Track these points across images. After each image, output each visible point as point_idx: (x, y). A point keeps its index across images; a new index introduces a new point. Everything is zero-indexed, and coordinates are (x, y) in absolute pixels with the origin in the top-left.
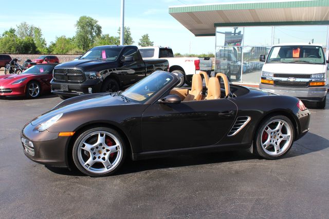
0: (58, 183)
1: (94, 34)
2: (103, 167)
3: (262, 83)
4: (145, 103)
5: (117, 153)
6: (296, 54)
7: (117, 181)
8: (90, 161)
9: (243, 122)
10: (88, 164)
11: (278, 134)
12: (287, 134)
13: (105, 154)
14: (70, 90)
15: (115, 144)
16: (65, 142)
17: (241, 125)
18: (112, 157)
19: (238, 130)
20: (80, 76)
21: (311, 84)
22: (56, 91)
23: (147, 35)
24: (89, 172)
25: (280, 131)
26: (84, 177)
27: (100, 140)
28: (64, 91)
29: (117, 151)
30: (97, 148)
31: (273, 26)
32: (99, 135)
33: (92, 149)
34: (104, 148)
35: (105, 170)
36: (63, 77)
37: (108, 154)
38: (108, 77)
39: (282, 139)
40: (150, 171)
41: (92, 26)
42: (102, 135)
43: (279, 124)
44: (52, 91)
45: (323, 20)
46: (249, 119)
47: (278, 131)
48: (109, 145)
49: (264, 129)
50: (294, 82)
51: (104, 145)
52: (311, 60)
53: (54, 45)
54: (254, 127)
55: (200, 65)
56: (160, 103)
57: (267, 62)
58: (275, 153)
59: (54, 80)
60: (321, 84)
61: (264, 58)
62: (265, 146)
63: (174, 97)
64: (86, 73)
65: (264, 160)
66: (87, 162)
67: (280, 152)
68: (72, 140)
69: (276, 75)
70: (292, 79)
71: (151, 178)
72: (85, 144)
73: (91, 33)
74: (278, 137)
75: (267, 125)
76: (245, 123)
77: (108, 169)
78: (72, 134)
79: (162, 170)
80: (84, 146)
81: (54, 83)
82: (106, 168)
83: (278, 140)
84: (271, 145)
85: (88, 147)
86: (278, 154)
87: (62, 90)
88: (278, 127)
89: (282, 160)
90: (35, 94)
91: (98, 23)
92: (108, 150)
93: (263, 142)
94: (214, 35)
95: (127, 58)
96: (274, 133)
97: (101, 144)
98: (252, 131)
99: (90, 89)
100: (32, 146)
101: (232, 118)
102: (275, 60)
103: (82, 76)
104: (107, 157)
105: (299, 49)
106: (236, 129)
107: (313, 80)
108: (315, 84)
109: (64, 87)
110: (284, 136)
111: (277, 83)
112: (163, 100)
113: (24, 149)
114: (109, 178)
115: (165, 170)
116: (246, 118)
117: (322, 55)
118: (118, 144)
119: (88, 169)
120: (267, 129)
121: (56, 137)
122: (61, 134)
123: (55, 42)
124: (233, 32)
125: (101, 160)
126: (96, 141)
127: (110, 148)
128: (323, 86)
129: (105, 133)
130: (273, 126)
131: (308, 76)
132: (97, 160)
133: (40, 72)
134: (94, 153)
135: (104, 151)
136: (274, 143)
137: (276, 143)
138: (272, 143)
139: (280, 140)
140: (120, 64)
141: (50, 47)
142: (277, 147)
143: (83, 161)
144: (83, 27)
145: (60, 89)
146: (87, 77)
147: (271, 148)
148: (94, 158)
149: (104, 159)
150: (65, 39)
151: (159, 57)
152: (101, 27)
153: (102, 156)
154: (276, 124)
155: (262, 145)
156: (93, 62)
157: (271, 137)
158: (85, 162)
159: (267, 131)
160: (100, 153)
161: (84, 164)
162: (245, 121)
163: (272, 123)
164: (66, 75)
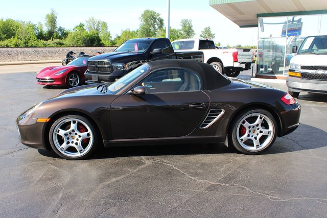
1: (156, 26)
2: (76, 151)
3: (290, 76)
4: (117, 94)
5: (89, 139)
8: (64, 145)
9: (217, 115)
10: (62, 148)
11: (258, 129)
12: (268, 129)
13: (77, 140)
14: (100, 81)
15: (87, 131)
16: (42, 127)
17: (215, 118)
18: (85, 143)
19: (212, 123)
20: (108, 67)
22: (89, 81)
23: (209, 27)
24: (63, 155)
25: (260, 125)
27: (73, 126)
28: (95, 82)
29: (88, 137)
30: (70, 133)
32: (72, 122)
33: (66, 135)
34: (76, 134)
35: (78, 155)
36: (94, 69)
37: (80, 139)
40: (121, 158)
41: (155, 19)
42: (74, 122)
43: (259, 118)
44: (86, 82)
47: (257, 125)
48: (81, 132)
49: (241, 123)
50: (322, 74)
51: (77, 131)
53: (119, 37)
54: (228, 120)
55: (239, 57)
56: (131, 94)
57: (298, 54)
58: (253, 148)
59: (88, 71)
61: (297, 49)
62: (242, 140)
63: (141, 88)
64: (113, 65)
65: (242, 155)
67: (260, 148)
68: (48, 125)
69: (303, 67)
72: (60, 130)
73: (154, 26)
74: (258, 132)
75: (244, 119)
76: (219, 116)
78: (48, 120)
79: (133, 157)
80: (58, 131)
81: (87, 74)
82: (79, 152)
83: (258, 134)
84: (250, 140)
85: (62, 133)
86: (258, 149)
88: (258, 121)
89: (261, 156)
90: (75, 84)
91: (160, 16)
92: (80, 136)
93: (240, 136)
94: (257, 26)
95: (155, 50)
96: (253, 127)
97: (74, 131)
98: (227, 124)
101: (204, 110)
102: (306, 52)
103: (110, 67)
104: (79, 142)
106: (210, 122)
109: (95, 78)
110: (265, 131)
111: (304, 76)
112: (133, 91)
115: (136, 158)
116: (221, 111)
118: (90, 131)
119: (63, 152)
120: (244, 122)
121: (35, 122)
122: (40, 120)
123: (120, 35)
125: (74, 145)
126: (69, 127)
127: (82, 134)
129: (77, 120)
132: (70, 144)
133: (83, 63)
134: (68, 139)
135: (77, 137)
136: (253, 138)
137: (256, 138)
138: (250, 137)
139: (260, 135)
140: (148, 56)
141: (115, 39)
142: (257, 142)
143: (59, 145)
145: (91, 79)
146: (115, 69)
147: (249, 143)
148: (68, 143)
149: (76, 144)
150: (130, 32)
151: (199, 49)
152: (163, 20)
153: (75, 141)
154: (256, 118)
155: (239, 139)
156: (123, 54)
157: (250, 131)
158: (61, 145)
159: (244, 125)
160: (74, 139)
161: (59, 148)
162: (219, 114)
163: (250, 117)
164: (97, 66)
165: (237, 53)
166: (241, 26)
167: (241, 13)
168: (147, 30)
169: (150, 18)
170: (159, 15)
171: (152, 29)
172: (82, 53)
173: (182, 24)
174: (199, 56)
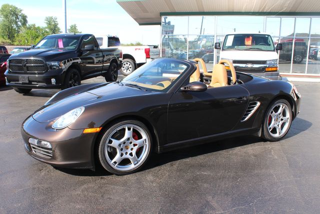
1: (19, 23)
2: (131, 163)
4: (168, 92)
5: (143, 147)
6: (248, 42)
8: (117, 158)
9: (253, 107)
10: (115, 162)
11: (280, 117)
12: (286, 116)
13: (132, 149)
14: (30, 82)
15: (140, 137)
16: (91, 140)
17: (252, 110)
19: (250, 115)
20: (41, 66)
21: (267, 70)
22: (13, 83)
23: (75, 25)
24: (116, 171)
25: (281, 114)
26: (110, 177)
27: (128, 134)
28: (23, 83)
29: (143, 145)
30: (124, 143)
31: (216, 16)
32: (127, 129)
33: (120, 145)
34: (131, 143)
35: (132, 166)
36: (21, 68)
37: (135, 148)
39: (283, 121)
41: (17, 15)
42: (129, 129)
43: (281, 108)
44: (7, 84)
46: (259, 104)
48: (136, 139)
49: (270, 114)
50: (252, 67)
51: (132, 140)
52: (263, 47)
54: (263, 111)
55: (150, 54)
56: (183, 91)
57: (223, 50)
58: (277, 135)
59: (9, 72)
60: (275, 69)
61: (219, 46)
63: (198, 85)
64: (47, 63)
65: (269, 142)
66: (114, 160)
67: (281, 134)
68: (99, 136)
69: (235, 62)
70: (249, 66)
72: (112, 140)
73: (16, 23)
74: (279, 120)
75: (272, 109)
76: (256, 108)
77: (135, 165)
78: (98, 129)
79: (184, 160)
80: (110, 142)
81: (9, 74)
82: (133, 164)
84: (274, 128)
85: (115, 143)
86: (280, 135)
87: (21, 82)
88: (280, 110)
92: (134, 145)
93: (269, 126)
94: (160, 24)
96: (277, 116)
97: (128, 139)
99: (53, 81)
100: (50, 147)
101: (245, 104)
102: (230, 48)
104: (134, 152)
105: (251, 38)
106: (247, 115)
107: (267, 66)
108: (270, 69)
109: (23, 79)
110: (284, 118)
112: (185, 88)
114: (137, 174)
116: (256, 104)
117: (271, 43)
118: (144, 136)
119: (115, 167)
120: (272, 113)
122: (86, 131)
125: (128, 156)
126: (123, 135)
127: (137, 142)
128: (276, 71)
129: (132, 126)
130: (276, 109)
131: (264, 62)
132: (125, 156)
134: (122, 150)
135: (131, 146)
137: (278, 125)
138: (275, 125)
139: (281, 122)
140: (79, 53)
142: (279, 129)
143: (110, 159)
144: (6, 16)
145: (18, 81)
146: (49, 68)
148: (122, 155)
149: (131, 154)
151: (109, 46)
152: (26, 17)
153: (129, 151)
154: (279, 107)
155: (269, 128)
156: (51, 52)
157: (275, 120)
158: (112, 159)
159: (272, 115)
160: (127, 149)
161: (111, 162)
163: (276, 107)
164: (25, 66)
165: (149, 49)
166: (140, 24)
168: (9, 27)
169: (11, 14)
170: (21, 11)
171: (15, 26)
173: (46, 22)
174: (111, 53)
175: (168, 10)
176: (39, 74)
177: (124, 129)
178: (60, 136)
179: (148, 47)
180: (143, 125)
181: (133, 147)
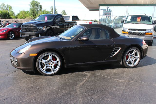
0: (29, 78)
1: (38, 9)
2: (51, 71)
3: (123, 33)
4: (71, 40)
5: (57, 64)
6: (139, 20)
7: (58, 77)
9: (117, 50)
10: (44, 70)
11: (134, 56)
12: (137, 56)
13: (52, 65)
14: (30, 35)
15: (56, 60)
16: (33, 59)
17: (116, 52)
18: (55, 66)
19: (115, 54)
20: (35, 29)
21: (146, 34)
22: (23, 36)
23: (65, 10)
24: (44, 73)
25: (134, 55)
26: (42, 76)
27: (50, 58)
28: (27, 36)
29: (57, 63)
30: (48, 62)
31: (127, 6)
32: (49, 56)
33: (46, 62)
34: (51, 62)
35: (52, 73)
36: (26, 29)
37: (53, 64)
38: (48, 29)
39: (135, 58)
40: (73, 73)
42: (50, 56)
43: (134, 51)
44: (21, 36)
45: (152, 3)
46: (120, 49)
47: (133, 55)
48: (54, 60)
49: (127, 54)
50: (138, 33)
51: (52, 60)
52: (146, 22)
53: (19, 14)
54: (122, 52)
56: (79, 40)
57: (125, 23)
58: (131, 65)
59: (22, 31)
60: (151, 34)
61: (124, 21)
62: (127, 61)
63: (85, 37)
64: (38, 27)
65: (127, 68)
66: (43, 69)
67: (134, 65)
68: (36, 58)
69: (129, 29)
70: (137, 32)
71: (74, 76)
72: (42, 60)
74: (133, 57)
75: (128, 52)
76: (118, 51)
77: (53, 72)
78: (36, 55)
79: (79, 72)
80: (42, 61)
81: (22, 32)
82: (52, 72)
83: (133, 59)
84: (130, 61)
85: (44, 61)
87: (26, 36)
88: (134, 53)
89: (135, 68)
90: (12, 37)
92: (53, 63)
93: (127, 60)
95: (57, 20)
97: (50, 60)
98: (122, 54)
99: (40, 35)
100: (16, 61)
101: (112, 48)
102: (129, 22)
103: (36, 29)
104: (53, 66)
105: (140, 17)
106: (114, 53)
107: (147, 32)
108: (148, 34)
109: (27, 34)
110: (136, 57)
111: (130, 33)
112: (80, 39)
113: (12, 62)
114: (54, 76)
115: (80, 73)
116: (119, 48)
117: (151, 20)
118: (58, 60)
119: (44, 72)
120: (128, 53)
122: (31, 55)
123: (19, 13)
124: (107, 9)
125: (50, 68)
126: (48, 58)
127: (54, 62)
128: (152, 35)
129: (52, 54)
130: (131, 52)
131: (145, 30)
132: (48, 67)
133: (14, 27)
134: (47, 64)
135: (52, 63)
136: (131, 60)
137: (132, 60)
138: (130, 60)
139: (134, 59)
140: (54, 23)
141: (17, 16)
142: (133, 62)
143: (41, 68)
144: (33, 6)
145: (25, 35)
146: (38, 29)
147: (130, 63)
148: (47, 67)
149: (51, 67)
150: (24, 12)
151: (72, 20)
152: (42, 6)
153: (50, 66)
154: (133, 51)
155: (126, 61)
156: (41, 22)
157: (130, 57)
159: (128, 55)
160: (50, 64)
161: (42, 70)
162: (118, 50)
163: (131, 51)
164: (28, 28)
165: (92, 22)
166: (90, 10)
167: (91, 4)
168: (33, 11)
169: (35, 5)
170: (40, 3)
171: (36, 10)
172: (7, 22)
173: (51, 8)
175: (103, 3)
176: (34, 32)
177: (48, 56)
178: (21, 56)
179: (91, 21)
180: (57, 54)
181: (52, 64)
